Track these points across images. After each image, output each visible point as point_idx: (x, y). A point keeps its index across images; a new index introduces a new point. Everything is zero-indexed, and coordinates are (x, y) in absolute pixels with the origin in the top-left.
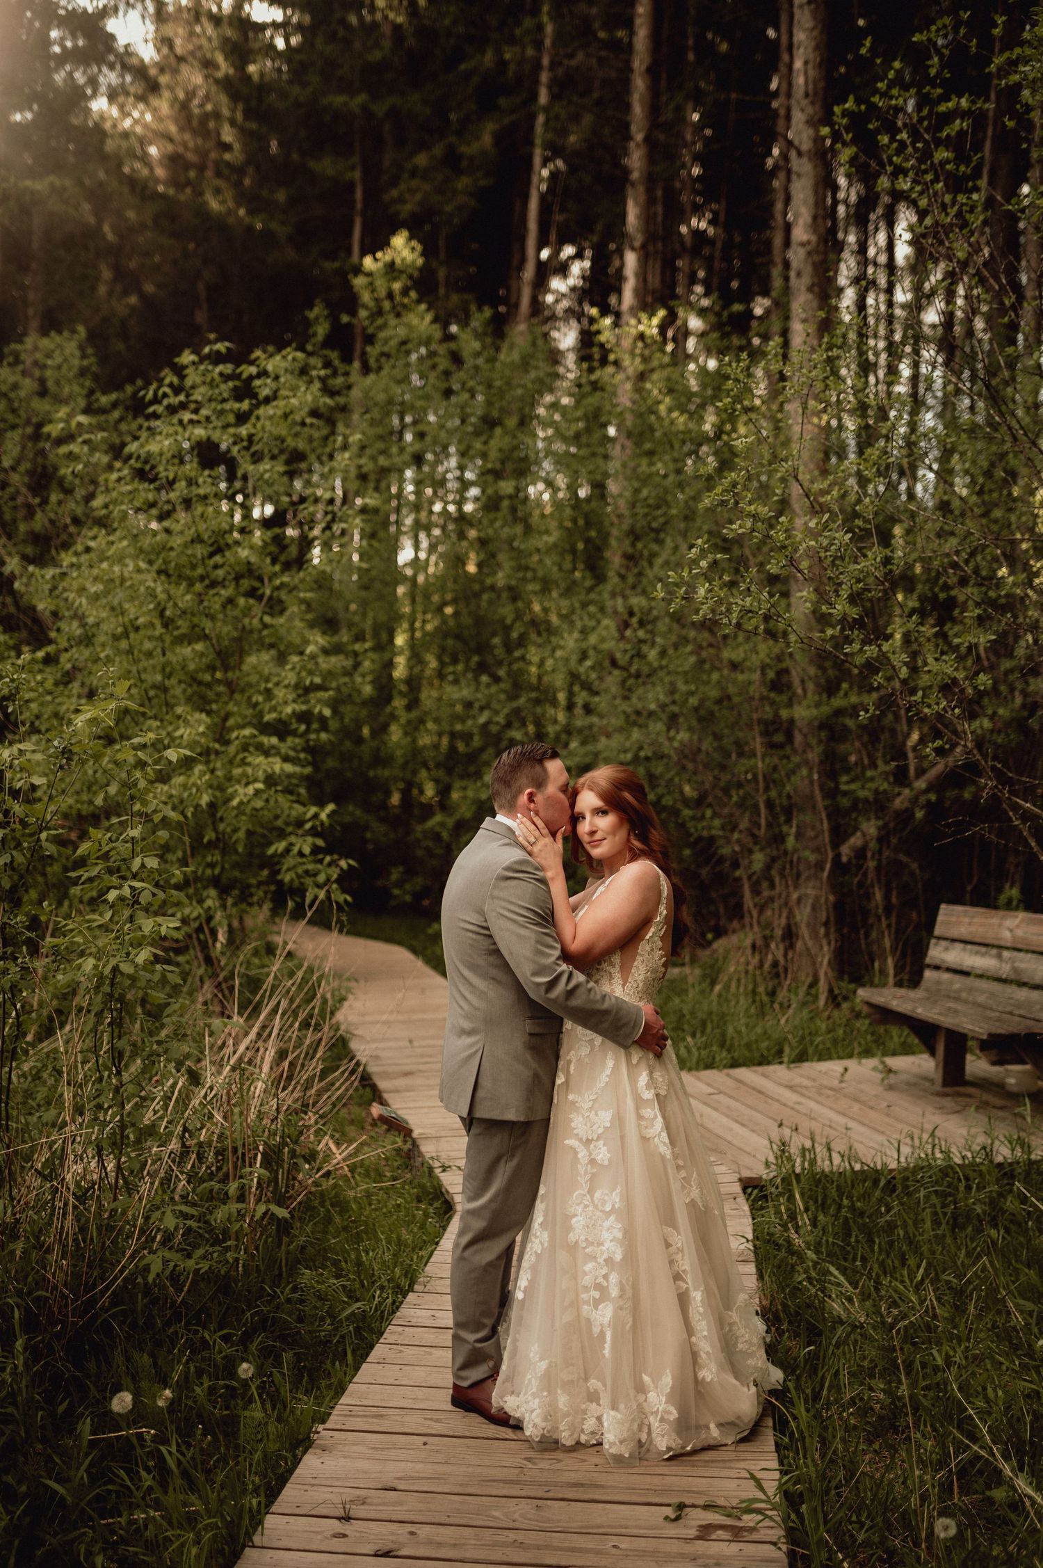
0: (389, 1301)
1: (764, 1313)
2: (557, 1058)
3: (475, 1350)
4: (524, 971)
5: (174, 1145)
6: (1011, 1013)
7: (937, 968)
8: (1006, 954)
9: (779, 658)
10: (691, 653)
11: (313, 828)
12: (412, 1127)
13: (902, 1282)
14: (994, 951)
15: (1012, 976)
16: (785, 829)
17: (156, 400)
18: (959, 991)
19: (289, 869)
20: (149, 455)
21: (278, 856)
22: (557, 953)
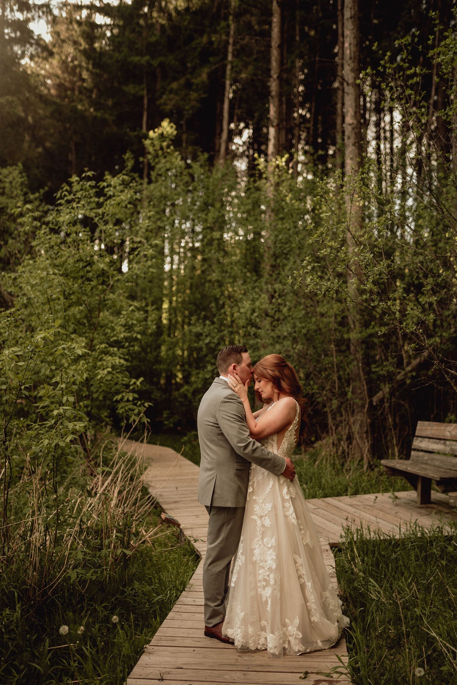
0: (175, 594)
1: (341, 597)
2: (248, 481)
3: (214, 610)
4: (234, 442)
5: (77, 528)
6: (450, 469)
7: (415, 450)
8: (448, 443)
9: (343, 311)
10: (303, 309)
11: (133, 389)
12: (180, 521)
13: (402, 582)
14: (442, 442)
15: (451, 453)
16: (347, 389)
17: (61, 198)
18: (426, 460)
19: (122, 408)
20: (58, 222)
21: (117, 402)
22: (248, 433)
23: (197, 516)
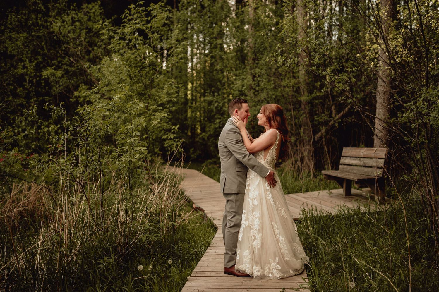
0: (203, 249)
2: (246, 178)
3: (231, 256)
5: (144, 212)
6: (363, 175)
7: (341, 164)
8: (362, 159)
9: (297, 83)
10: (273, 84)
11: (174, 132)
12: (204, 209)
14: (358, 159)
15: (364, 165)
16: (300, 130)
17: (125, 18)
18: (349, 170)
19: (167, 144)
20: (123, 33)
21: (165, 140)
22: (245, 149)
23: (214, 206)
